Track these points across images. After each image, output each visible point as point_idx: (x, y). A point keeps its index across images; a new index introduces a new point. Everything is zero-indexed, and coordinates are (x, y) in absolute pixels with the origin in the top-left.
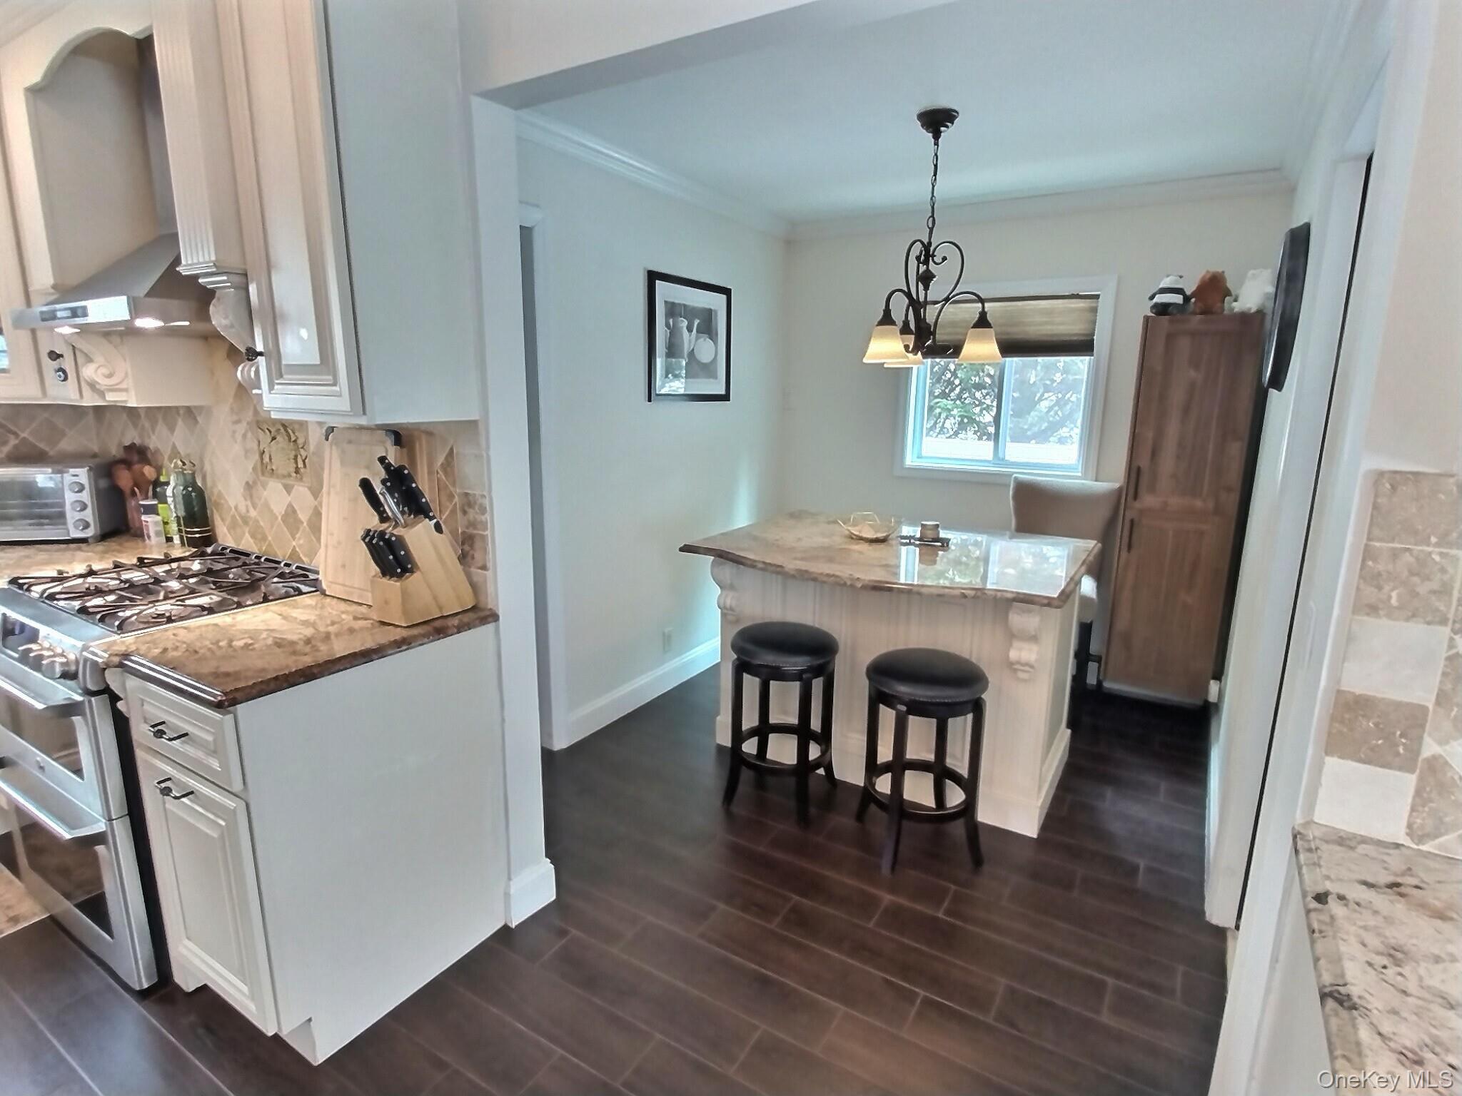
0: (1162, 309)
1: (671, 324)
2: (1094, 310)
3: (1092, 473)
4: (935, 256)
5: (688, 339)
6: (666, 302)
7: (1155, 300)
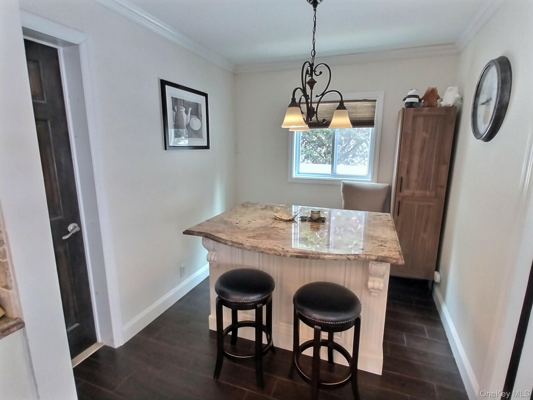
0: (410, 105)
1: (176, 109)
2: (374, 107)
3: (375, 179)
4: (316, 71)
5: (186, 118)
6: (172, 97)
7: (406, 101)
